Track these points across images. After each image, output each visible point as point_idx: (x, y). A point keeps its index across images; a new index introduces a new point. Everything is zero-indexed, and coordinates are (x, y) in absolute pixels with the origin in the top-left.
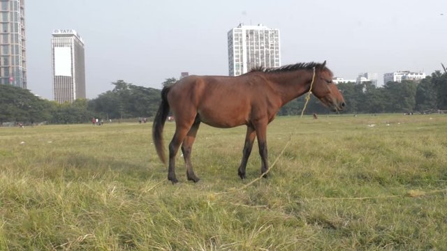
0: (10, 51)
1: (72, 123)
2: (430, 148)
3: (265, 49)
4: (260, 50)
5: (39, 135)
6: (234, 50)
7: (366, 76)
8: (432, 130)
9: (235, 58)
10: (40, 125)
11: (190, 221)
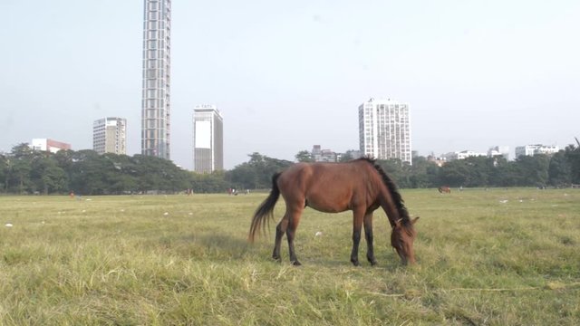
0: (156, 125)
1: (209, 192)
2: (568, 233)
3: (395, 123)
4: (390, 123)
5: (181, 206)
6: (365, 124)
7: (497, 149)
8: (567, 209)
9: (365, 132)
10: (180, 193)
11: (329, 313)
